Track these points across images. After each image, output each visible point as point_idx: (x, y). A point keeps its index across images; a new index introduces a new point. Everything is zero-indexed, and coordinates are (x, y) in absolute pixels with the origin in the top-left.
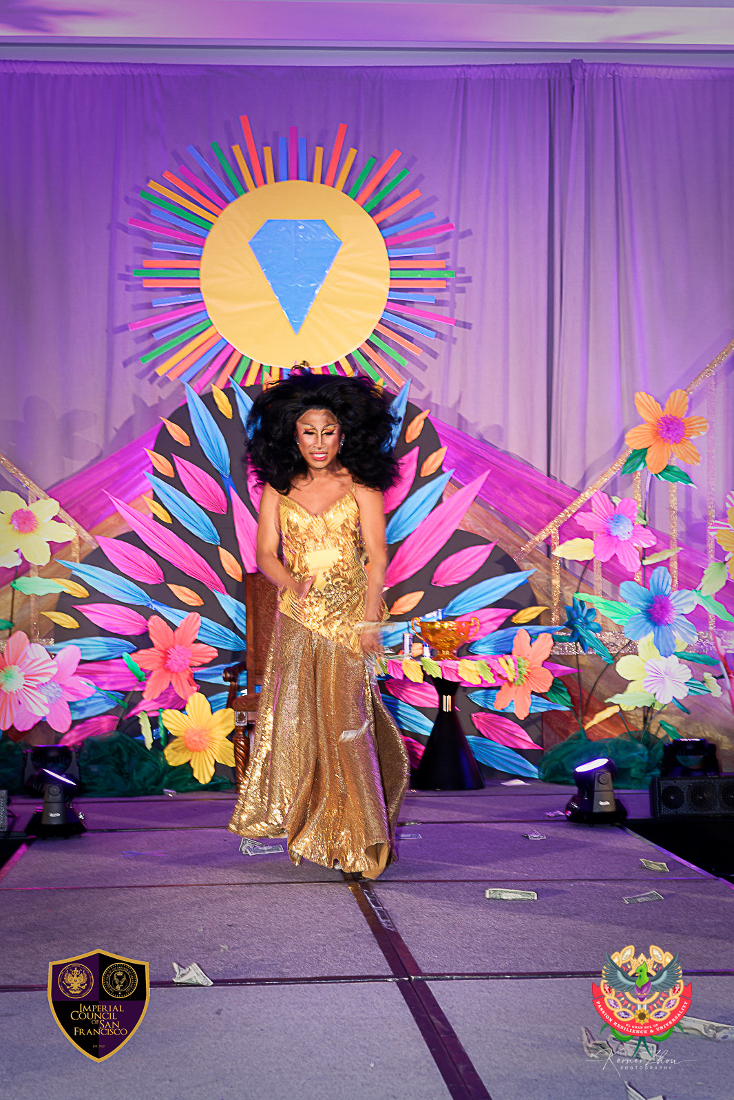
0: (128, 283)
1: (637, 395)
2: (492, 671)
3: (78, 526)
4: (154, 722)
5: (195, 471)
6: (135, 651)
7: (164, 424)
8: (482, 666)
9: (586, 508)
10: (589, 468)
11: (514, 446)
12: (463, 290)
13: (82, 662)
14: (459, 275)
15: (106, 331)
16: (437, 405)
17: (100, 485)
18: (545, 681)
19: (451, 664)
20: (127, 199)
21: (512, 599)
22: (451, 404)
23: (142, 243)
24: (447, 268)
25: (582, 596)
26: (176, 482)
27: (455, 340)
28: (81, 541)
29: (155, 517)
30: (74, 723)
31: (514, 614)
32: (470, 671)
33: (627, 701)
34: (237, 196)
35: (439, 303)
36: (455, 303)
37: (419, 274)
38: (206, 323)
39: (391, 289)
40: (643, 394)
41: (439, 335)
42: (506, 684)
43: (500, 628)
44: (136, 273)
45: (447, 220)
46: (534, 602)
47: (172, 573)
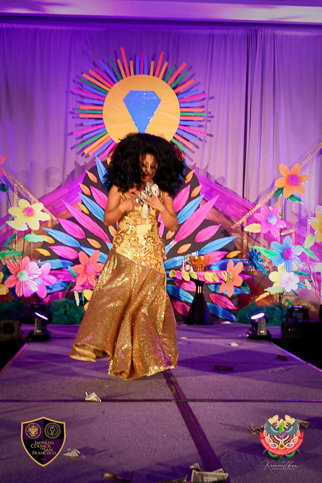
0: (74, 115)
1: (280, 165)
2: (218, 277)
3: (51, 214)
4: (80, 295)
5: (99, 192)
6: (73, 266)
7: (87, 174)
8: (214, 275)
9: (258, 211)
10: (260, 194)
11: (229, 185)
12: (210, 121)
13: (52, 270)
14: (209, 115)
15: (65, 135)
16: (198, 168)
17: (61, 197)
18: (239, 281)
19: (201, 273)
20: (74, 81)
21: (227, 247)
22: (204, 167)
23: (80, 99)
24: (204, 112)
25: (255, 247)
26: (91, 197)
27: (206, 142)
28: (52, 220)
29: (82, 211)
30: (48, 294)
31: (228, 254)
32: (209, 277)
33: (272, 290)
34: (118, 80)
35: (200, 126)
36: (206, 127)
37: (192, 114)
38: (105, 132)
39: (181, 120)
40: (283, 165)
41: (200, 139)
42: (224, 282)
43: (222, 259)
44: (77, 111)
45: (204, 92)
46: (236, 249)
47: (89, 234)
